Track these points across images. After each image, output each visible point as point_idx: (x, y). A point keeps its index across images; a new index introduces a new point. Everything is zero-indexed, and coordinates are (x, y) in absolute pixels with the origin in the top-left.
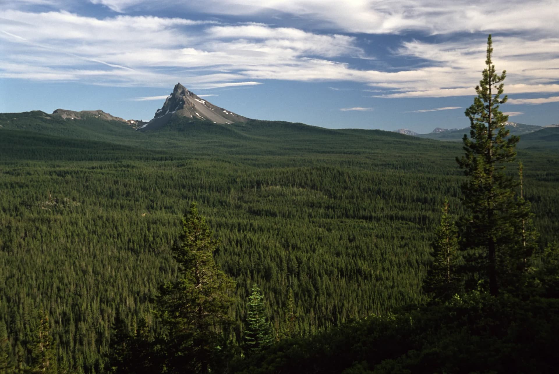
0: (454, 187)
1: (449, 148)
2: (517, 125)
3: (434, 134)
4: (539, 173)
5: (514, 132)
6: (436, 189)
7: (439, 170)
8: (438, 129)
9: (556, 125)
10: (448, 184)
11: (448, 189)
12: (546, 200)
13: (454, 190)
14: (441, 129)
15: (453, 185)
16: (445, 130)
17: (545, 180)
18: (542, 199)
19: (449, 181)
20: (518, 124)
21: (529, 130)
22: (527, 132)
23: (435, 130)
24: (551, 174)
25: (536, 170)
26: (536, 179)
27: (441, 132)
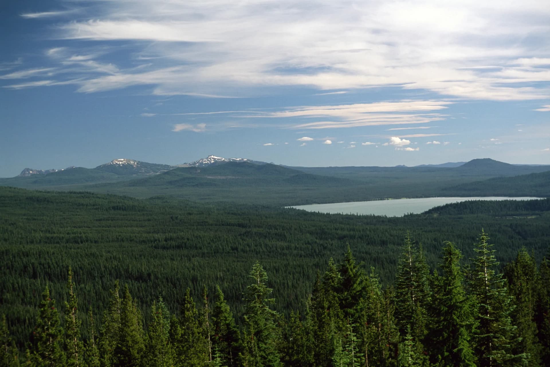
0: (33, 264)
1: (38, 200)
2: (137, 164)
3: (21, 178)
4: (156, 236)
5: (134, 174)
6: (8, 268)
7: (20, 236)
8: (28, 170)
9: (190, 164)
10: (25, 260)
11: (25, 267)
12: (157, 278)
13: (34, 268)
14: (32, 170)
15: (33, 261)
16: (38, 171)
17: (164, 248)
18: (152, 277)
19: (27, 255)
20: (139, 162)
21: (154, 172)
22: (152, 174)
23: (24, 172)
24: (171, 239)
25: (154, 232)
26: (152, 246)
27: (32, 175)
